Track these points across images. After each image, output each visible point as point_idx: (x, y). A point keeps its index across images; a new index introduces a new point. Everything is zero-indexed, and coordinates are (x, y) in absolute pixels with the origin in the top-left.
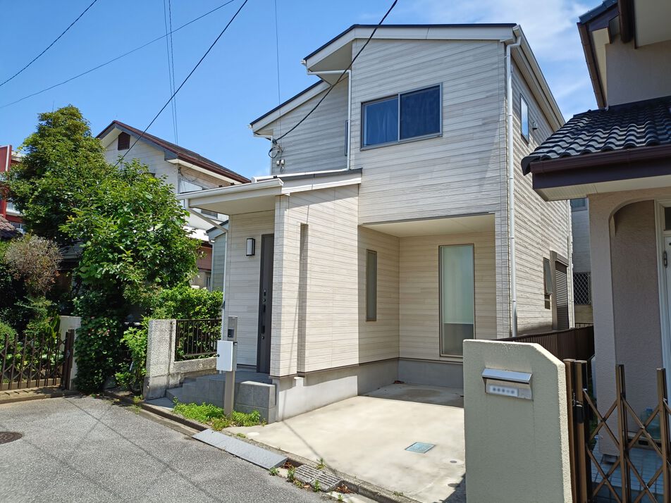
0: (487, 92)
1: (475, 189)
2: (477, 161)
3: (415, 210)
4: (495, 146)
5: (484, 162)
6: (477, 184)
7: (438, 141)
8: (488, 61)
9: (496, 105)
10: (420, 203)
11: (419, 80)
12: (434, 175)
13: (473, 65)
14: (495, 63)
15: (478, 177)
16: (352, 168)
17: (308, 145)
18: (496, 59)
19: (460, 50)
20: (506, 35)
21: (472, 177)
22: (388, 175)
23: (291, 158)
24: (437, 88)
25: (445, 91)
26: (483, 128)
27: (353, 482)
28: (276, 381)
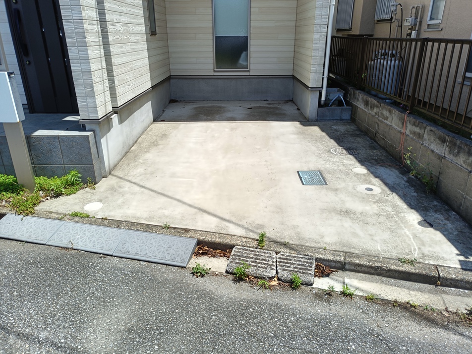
27: (331, 258)
28: (93, 127)
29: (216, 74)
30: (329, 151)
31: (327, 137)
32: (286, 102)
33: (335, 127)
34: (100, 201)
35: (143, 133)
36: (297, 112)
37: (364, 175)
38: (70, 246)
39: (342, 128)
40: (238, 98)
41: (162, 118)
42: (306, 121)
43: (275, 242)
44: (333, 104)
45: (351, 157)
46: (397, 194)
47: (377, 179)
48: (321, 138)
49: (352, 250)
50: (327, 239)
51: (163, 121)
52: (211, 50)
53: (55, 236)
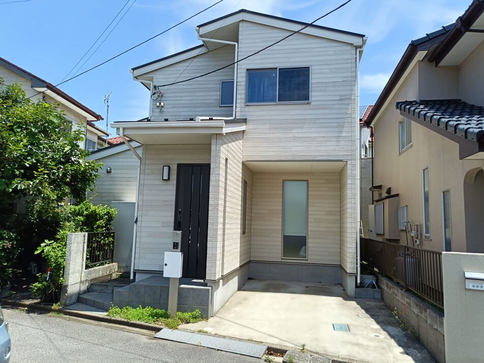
0: (344, 77)
1: (335, 143)
2: (336, 124)
3: (288, 154)
4: (348, 116)
5: (340, 126)
6: (335, 140)
7: (307, 106)
8: (344, 57)
9: (348, 88)
10: (293, 150)
11: (294, 60)
12: (304, 130)
13: (333, 58)
14: (349, 59)
15: (336, 135)
16: (238, 117)
17: (186, 94)
18: (350, 57)
19: (324, 45)
20: (357, 41)
21: (332, 134)
22: (268, 126)
23: (170, 102)
24: (308, 69)
25: (313, 72)
26: (340, 102)
27: (341, 360)
28: (211, 284)
29: (283, 261)
30: (358, 316)
31: (360, 308)
32: (336, 284)
33: (368, 303)
34: (212, 327)
35: (231, 296)
36: (343, 291)
37: (377, 329)
38: (199, 344)
39: (373, 304)
40: (298, 280)
41: (243, 289)
42: (347, 298)
43: (311, 352)
44: (368, 287)
45: (373, 320)
46: (394, 339)
47: (385, 332)
48: (355, 308)
49: (354, 359)
50: (341, 353)
51: (244, 290)
52: (280, 244)
53: (191, 340)
